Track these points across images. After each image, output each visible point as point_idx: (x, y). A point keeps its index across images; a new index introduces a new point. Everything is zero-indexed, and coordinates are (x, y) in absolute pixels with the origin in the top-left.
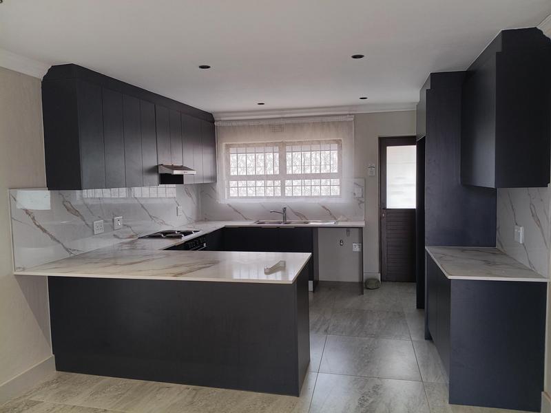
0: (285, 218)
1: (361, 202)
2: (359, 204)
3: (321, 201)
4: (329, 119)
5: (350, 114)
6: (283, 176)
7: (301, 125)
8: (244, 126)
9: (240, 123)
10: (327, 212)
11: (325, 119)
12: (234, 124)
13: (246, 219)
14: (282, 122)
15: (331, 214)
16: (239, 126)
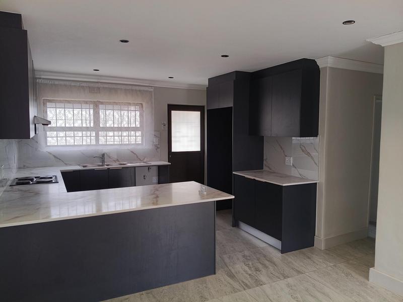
0: (103, 161)
1: (158, 148)
2: (157, 149)
3: (130, 147)
4: (137, 88)
5: (151, 87)
6: (97, 128)
7: (116, 90)
8: (65, 85)
9: (62, 83)
10: (134, 155)
11: (134, 88)
12: (56, 82)
13: (66, 164)
14: (100, 85)
15: (137, 157)
16: (61, 85)
